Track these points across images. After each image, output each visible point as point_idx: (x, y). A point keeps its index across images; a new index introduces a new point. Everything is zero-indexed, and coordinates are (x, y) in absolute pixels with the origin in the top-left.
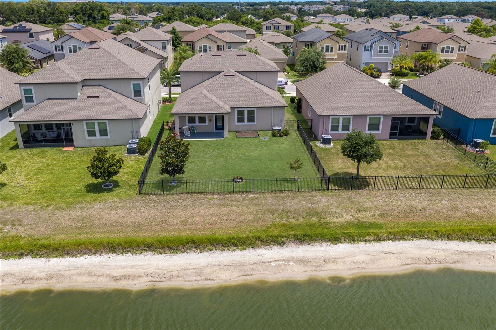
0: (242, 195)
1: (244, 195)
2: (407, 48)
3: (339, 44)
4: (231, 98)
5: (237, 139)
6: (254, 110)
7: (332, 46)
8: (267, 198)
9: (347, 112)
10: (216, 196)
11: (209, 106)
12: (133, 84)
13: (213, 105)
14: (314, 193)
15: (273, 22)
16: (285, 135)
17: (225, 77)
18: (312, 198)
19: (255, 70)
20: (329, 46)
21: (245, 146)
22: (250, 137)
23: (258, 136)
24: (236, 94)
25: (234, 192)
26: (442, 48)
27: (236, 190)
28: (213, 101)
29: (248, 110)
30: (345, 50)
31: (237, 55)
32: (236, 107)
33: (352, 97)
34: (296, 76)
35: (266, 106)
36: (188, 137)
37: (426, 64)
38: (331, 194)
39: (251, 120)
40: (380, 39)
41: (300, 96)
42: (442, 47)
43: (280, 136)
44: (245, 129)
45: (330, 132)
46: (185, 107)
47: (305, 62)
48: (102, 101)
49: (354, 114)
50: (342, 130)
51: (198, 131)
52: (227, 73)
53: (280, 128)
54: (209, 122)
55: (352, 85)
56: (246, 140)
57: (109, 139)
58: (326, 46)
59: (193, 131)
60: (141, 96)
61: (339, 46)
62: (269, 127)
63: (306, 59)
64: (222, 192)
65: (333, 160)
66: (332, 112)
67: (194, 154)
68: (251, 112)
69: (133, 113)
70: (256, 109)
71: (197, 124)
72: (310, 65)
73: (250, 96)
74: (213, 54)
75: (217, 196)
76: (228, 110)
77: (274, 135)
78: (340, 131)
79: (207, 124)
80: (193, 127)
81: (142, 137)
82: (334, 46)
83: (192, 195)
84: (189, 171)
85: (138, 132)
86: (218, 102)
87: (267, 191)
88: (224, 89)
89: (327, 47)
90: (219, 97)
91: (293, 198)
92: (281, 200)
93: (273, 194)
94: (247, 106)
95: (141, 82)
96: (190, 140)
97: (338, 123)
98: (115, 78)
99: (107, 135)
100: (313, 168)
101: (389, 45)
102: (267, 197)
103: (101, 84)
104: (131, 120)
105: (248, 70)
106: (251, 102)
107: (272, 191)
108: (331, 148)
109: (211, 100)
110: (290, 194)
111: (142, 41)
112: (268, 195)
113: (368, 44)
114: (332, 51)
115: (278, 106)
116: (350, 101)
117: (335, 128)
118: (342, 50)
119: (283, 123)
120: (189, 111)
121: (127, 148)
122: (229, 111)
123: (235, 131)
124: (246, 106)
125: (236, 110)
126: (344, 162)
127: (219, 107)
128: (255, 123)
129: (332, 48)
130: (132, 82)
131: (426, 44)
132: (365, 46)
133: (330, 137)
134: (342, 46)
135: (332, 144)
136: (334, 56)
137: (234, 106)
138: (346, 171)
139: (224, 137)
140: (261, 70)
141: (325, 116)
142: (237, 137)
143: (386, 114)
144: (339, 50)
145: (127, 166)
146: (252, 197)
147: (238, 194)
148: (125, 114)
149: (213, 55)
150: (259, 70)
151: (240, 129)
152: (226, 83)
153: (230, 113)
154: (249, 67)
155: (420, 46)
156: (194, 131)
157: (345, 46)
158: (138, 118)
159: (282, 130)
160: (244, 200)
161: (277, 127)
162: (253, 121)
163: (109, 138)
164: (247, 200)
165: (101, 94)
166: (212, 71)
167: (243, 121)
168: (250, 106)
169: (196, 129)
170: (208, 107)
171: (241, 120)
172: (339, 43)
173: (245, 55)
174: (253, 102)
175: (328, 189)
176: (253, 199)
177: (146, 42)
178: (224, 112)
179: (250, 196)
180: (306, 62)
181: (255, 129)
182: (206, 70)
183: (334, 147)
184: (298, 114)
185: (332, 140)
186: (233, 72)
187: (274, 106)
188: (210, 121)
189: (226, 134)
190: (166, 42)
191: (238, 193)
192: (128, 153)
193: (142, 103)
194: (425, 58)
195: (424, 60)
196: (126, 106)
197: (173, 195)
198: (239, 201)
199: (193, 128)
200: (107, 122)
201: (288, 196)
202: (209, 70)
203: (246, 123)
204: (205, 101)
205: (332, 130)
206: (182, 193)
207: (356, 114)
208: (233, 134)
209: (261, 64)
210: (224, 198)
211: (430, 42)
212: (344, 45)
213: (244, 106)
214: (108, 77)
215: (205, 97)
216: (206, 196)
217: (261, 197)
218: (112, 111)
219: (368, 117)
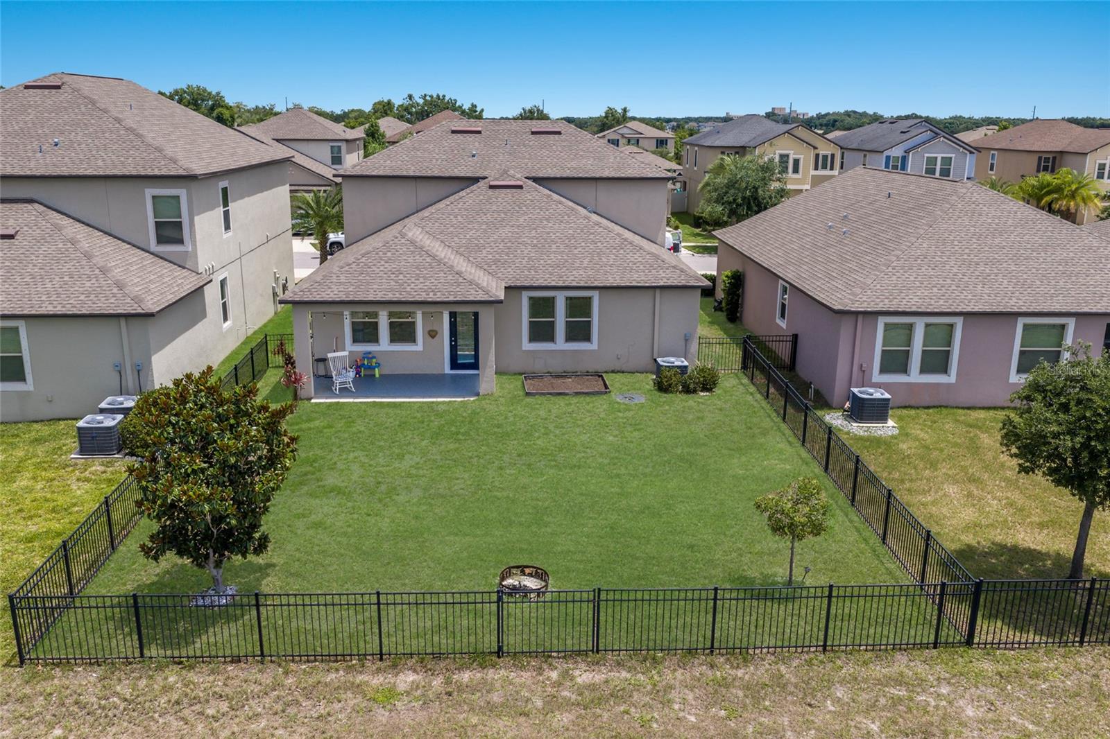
0: (540, 671)
1: (554, 675)
2: (992, 169)
3: (817, 151)
4: (507, 254)
5: (529, 400)
6: (589, 299)
7: (797, 157)
8: (673, 695)
9: (941, 302)
10: (407, 679)
11: (425, 278)
12: (154, 197)
13: (442, 274)
14: (901, 663)
15: (625, 131)
16: (705, 389)
17: (491, 192)
18: (902, 692)
19: (593, 175)
20: (787, 156)
21: (556, 427)
22: (577, 394)
23: (603, 390)
24: (524, 244)
25: (499, 653)
26: (1100, 164)
27: (510, 641)
28: (440, 262)
29: (567, 298)
30: (832, 169)
31: (533, 133)
32: (526, 283)
33: (948, 253)
34: (698, 235)
35: (634, 284)
36: (344, 391)
37: (1061, 206)
38: (988, 666)
39: (579, 332)
40: (930, 140)
41: (736, 266)
42: (1098, 162)
43: (687, 390)
44: (556, 365)
45: (877, 377)
46: (334, 279)
47: (727, 192)
48: (22, 251)
49: (969, 309)
50: (923, 370)
51: (387, 371)
52: (497, 179)
53: (686, 363)
54: (427, 336)
55: (939, 213)
56: (561, 401)
57: (28, 393)
58: (782, 156)
59: (369, 372)
60: (180, 241)
61: (817, 156)
62: (644, 361)
63: (732, 184)
64: (437, 656)
65: (923, 485)
66: (886, 301)
67: (352, 456)
68: (579, 307)
69: (125, 295)
70: (595, 296)
71: (385, 343)
72: (744, 198)
73: (576, 251)
74: (454, 129)
75: (411, 677)
76: (494, 291)
77: (663, 387)
78: (915, 376)
79: (419, 347)
80: (368, 355)
81: (157, 387)
82: (802, 157)
83: (286, 673)
84: (311, 532)
85: (142, 370)
86: (461, 264)
87: (668, 650)
88: (484, 227)
89: (784, 158)
90: (469, 252)
91: (809, 695)
92: (745, 707)
93: (699, 668)
94: (567, 284)
95: (182, 193)
96: (351, 400)
97: (909, 342)
98: (88, 172)
99: (22, 378)
100: (851, 521)
101: (954, 155)
102: (671, 687)
103: (35, 197)
104: (114, 321)
105: (567, 174)
106: (578, 269)
107: (691, 651)
108: (893, 437)
109: (434, 257)
110: (783, 669)
111: (277, 140)
112: (674, 675)
113: (897, 152)
114: (796, 170)
115: (676, 283)
116: (944, 263)
117: (896, 362)
118: (824, 167)
119: (694, 347)
120: (347, 294)
121: (79, 429)
122: (501, 295)
123: (521, 374)
124: (561, 284)
125: (525, 296)
126: (970, 495)
127: (461, 280)
128: (593, 346)
129: (796, 162)
130: (150, 192)
131: (1051, 156)
132: (888, 158)
133: (878, 394)
134: (825, 157)
135: (891, 423)
136: (804, 184)
137: (518, 283)
138: (1000, 537)
139: (478, 394)
140: (613, 174)
141: (860, 318)
142: (528, 394)
143: (1086, 310)
144: (816, 168)
145: (52, 505)
146: (592, 687)
147: (522, 668)
148: (92, 297)
149: (453, 132)
150: (606, 174)
151: (539, 367)
152: (494, 208)
153: (501, 302)
154: (574, 164)
155: (1034, 160)
156: (374, 368)
157: (833, 156)
158: (139, 311)
159: (689, 370)
160: (553, 703)
161: (672, 359)
162: (587, 338)
163: (31, 388)
164: (567, 705)
165: (26, 228)
166: (447, 174)
167: (551, 338)
168: (574, 284)
169: (378, 365)
170: (422, 280)
171: (542, 332)
172: (815, 148)
173: (559, 133)
174: (585, 268)
175: (969, 642)
176: (595, 698)
177: (287, 143)
178: (478, 299)
179: (584, 676)
180: (732, 191)
181: (592, 367)
182: (429, 173)
183: (904, 434)
184: (731, 326)
185: (892, 408)
186: (517, 177)
187: (662, 283)
188: (432, 334)
189: (488, 379)
190: (344, 146)
191: (520, 657)
192: (83, 451)
193: (184, 268)
194: (1058, 189)
195: (1055, 196)
196: (104, 271)
197: (192, 667)
198: (526, 715)
199: (370, 359)
200: (22, 326)
201: (779, 682)
202: (436, 173)
203: (561, 343)
204: (410, 260)
205: (883, 370)
206: (236, 660)
207: (976, 309)
208: (514, 385)
209: (612, 157)
210: (450, 694)
211: (1061, 152)
212: (829, 153)
213: (553, 284)
214: (64, 171)
215: (412, 248)
216: (360, 678)
217: (638, 687)
218: (49, 285)
219: (1021, 322)
